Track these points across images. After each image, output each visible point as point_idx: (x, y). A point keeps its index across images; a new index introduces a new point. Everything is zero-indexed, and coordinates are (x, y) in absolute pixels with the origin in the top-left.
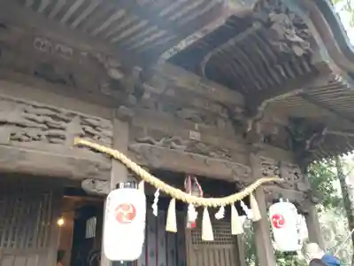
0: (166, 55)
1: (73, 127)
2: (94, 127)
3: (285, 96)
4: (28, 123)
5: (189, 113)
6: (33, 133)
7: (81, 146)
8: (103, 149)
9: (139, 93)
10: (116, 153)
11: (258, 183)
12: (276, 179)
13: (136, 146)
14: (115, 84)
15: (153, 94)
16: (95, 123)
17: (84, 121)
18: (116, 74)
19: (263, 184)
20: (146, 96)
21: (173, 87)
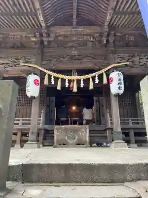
0: (43, 24)
2: (29, 59)
4: (9, 62)
5: (70, 44)
6: (11, 65)
13: (44, 62)
16: (29, 58)
21: (60, 36)
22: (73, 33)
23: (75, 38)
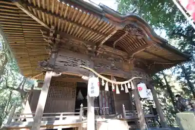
0: (103, 42)
1: (79, 62)
2: (85, 63)
3: (139, 51)
4: (68, 61)
5: (110, 58)
6: (70, 64)
7: (81, 67)
8: (87, 68)
9: (96, 53)
10: (91, 70)
11: (133, 78)
12: (140, 77)
13: (96, 68)
14: (90, 51)
15: (100, 54)
16: (85, 61)
17: (82, 61)
18: (90, 49)
19: (135, 79)
20: (98, 54)
21: (105, 51)
22: (113, 52)
23: (113, 56)
